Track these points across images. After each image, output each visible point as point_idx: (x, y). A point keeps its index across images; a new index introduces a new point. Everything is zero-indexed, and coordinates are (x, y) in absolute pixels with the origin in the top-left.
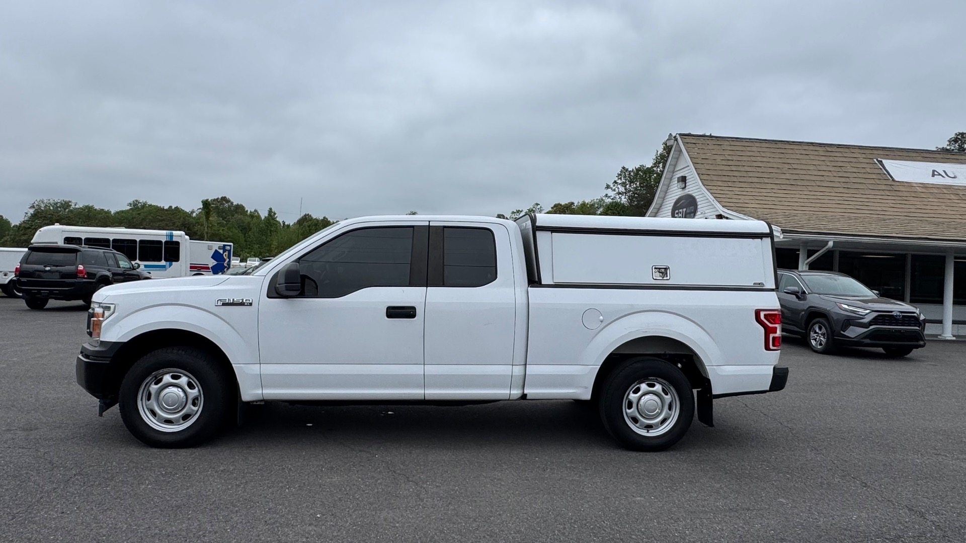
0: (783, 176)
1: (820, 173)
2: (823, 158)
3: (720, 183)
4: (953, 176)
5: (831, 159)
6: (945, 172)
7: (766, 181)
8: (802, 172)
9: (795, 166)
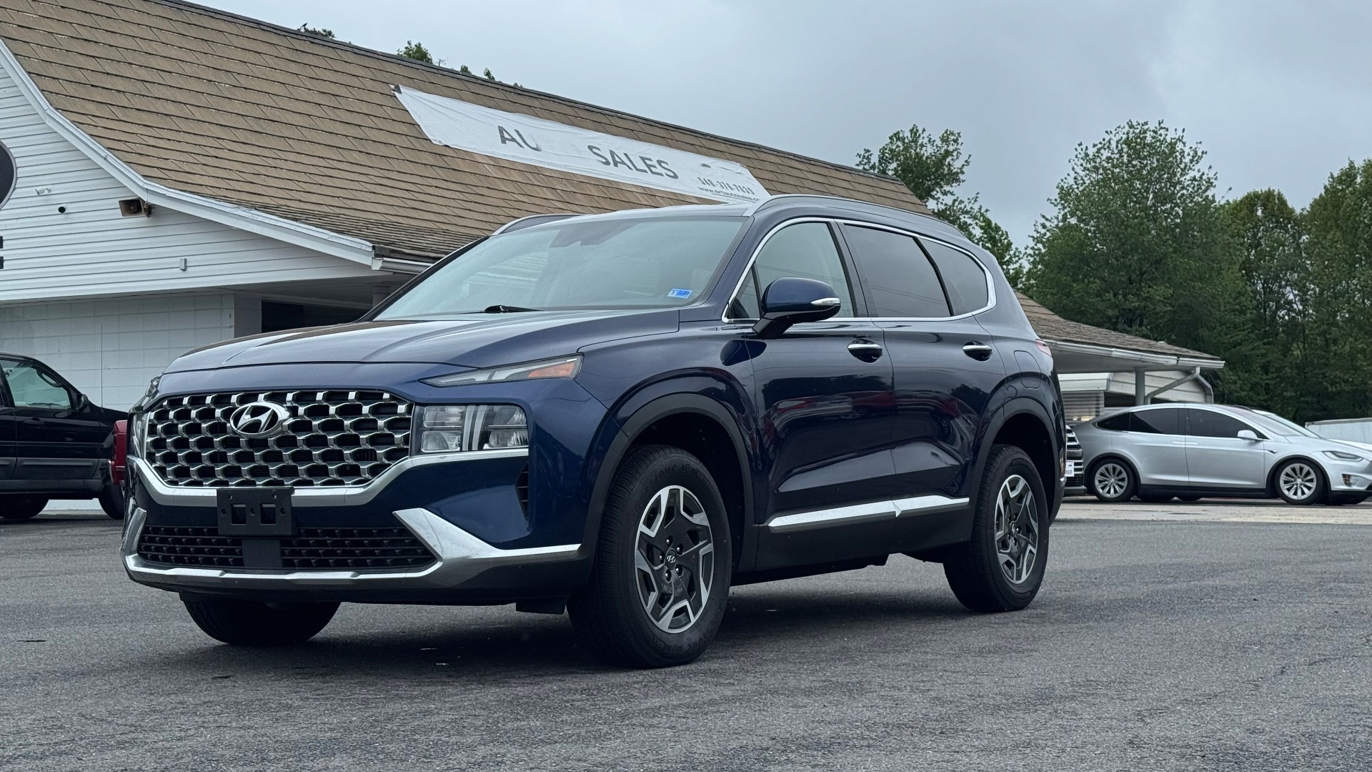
0: (227, 106)
1: (302, 107)
2: (293, 68)
3: (91, 108)
4: (535, 146)
5: (309, 72)
6: (517, 131)
7: (198, 114)
8: (266, 100)
9: (244, 81)
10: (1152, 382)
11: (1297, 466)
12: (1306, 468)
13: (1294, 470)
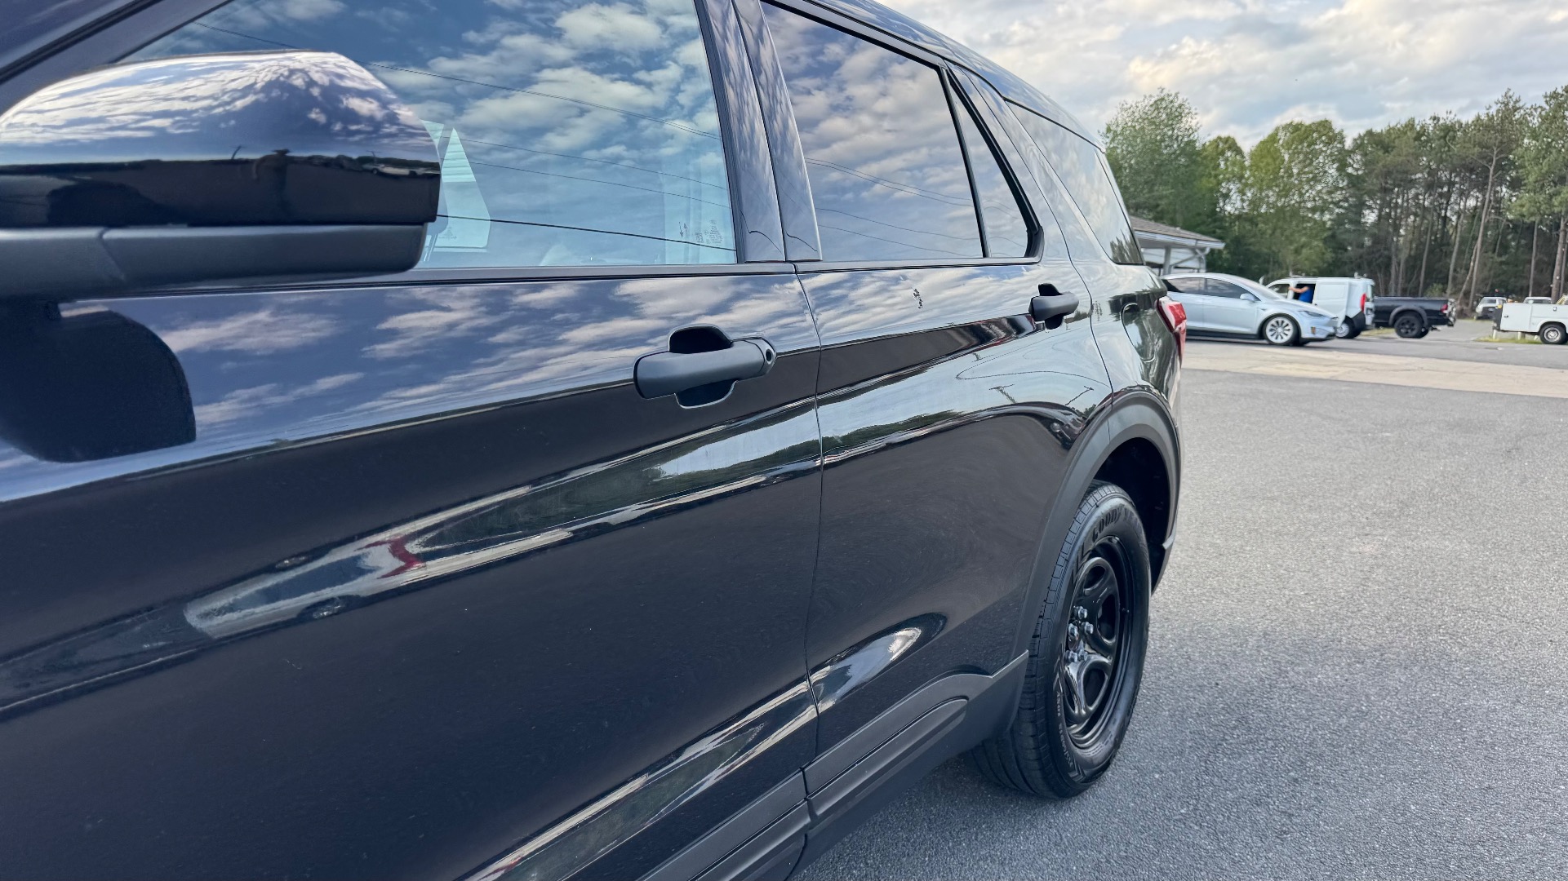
10: (1177, 256)
11: (1280, 319)
12: (1286, 321)
13: (1277, 322)
